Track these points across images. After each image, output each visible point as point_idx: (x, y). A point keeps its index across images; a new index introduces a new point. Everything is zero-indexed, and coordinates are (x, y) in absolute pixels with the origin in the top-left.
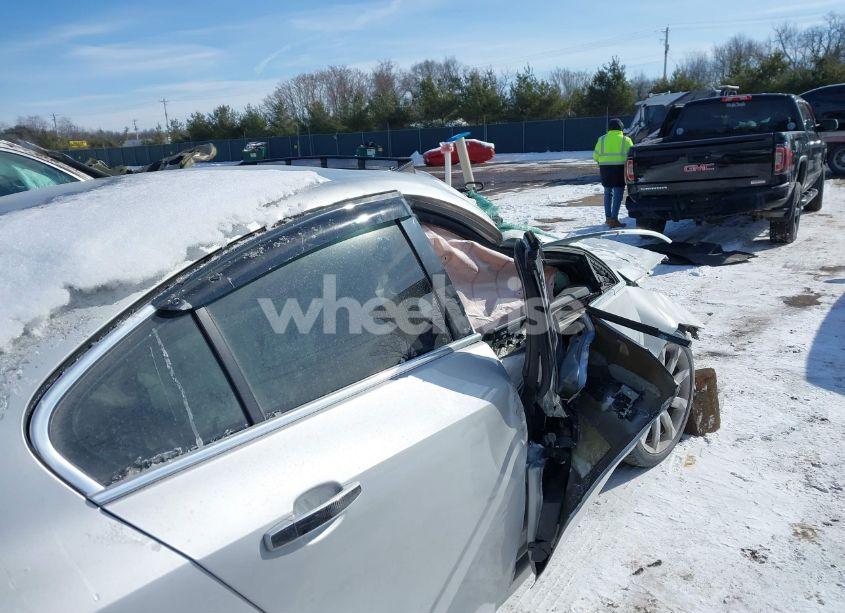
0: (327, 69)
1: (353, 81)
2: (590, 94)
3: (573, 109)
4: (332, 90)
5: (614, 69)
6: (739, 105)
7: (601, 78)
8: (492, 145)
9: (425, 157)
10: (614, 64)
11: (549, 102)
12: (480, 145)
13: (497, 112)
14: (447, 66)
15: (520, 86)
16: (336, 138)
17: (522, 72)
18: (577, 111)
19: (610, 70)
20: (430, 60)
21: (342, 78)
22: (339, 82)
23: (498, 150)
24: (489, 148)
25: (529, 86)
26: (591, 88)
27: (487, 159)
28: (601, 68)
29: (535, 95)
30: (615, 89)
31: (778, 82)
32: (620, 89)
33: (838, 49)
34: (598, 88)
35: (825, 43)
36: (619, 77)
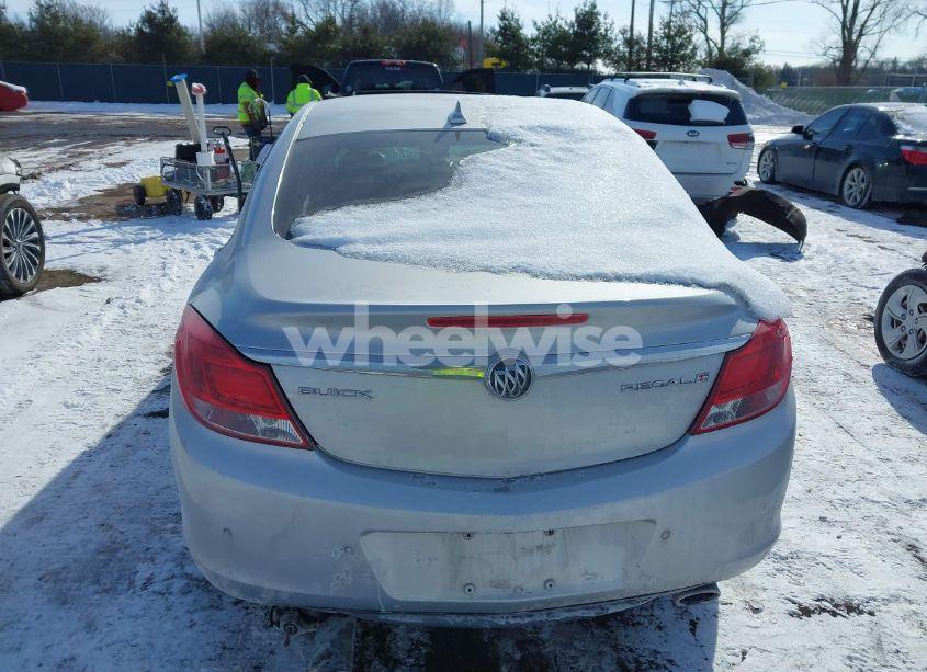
2: (138, 36)
3: (120, 53)
7: (149, 19)
8: (23, 89)
10: (162, 5)
11: (86, 42)
13: (14, 46)
15: (42, 16)
18: (125, 54)
19: (159, 11)
23: (34, 96)
24: (20, 92)
25: (55, 18)
26: (139, 30)
27: (20, 107)
28: (148, 8)
29: (65, 30)
30: (169, 33)
31: (332, 46)
32: (175, 35)
33: (351, 18)
34: (147, 29)
35: (340, 10)
36: (172, 20)
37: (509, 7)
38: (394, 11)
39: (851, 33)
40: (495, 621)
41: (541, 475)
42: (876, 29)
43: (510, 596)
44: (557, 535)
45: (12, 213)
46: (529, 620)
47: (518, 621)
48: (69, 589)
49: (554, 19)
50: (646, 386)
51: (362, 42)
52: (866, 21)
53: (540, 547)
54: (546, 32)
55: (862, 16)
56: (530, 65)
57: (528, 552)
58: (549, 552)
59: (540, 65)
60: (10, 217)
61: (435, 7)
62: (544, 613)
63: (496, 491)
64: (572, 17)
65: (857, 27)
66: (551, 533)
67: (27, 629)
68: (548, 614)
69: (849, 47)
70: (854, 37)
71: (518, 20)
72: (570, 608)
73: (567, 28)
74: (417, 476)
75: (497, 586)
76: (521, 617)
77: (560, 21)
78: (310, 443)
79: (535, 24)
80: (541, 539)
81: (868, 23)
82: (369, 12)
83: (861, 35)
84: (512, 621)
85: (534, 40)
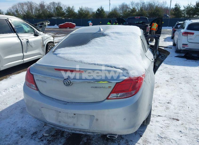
0: (27, 2)
1: (34, 5)
2: (96, 13)
3: (92, 17)
4: (28, 7)
5: (101, 8)
6: (138, 19)
7: (98, 10)
8: (75, 24)
9: (59, 26)
10: (101, 7)
11: (87, 15)
12: (72, 24)
13: (75, 16)
14: (59, 4)
15: (80, 10)
16: (33, 20)
17: (81, 7)
18: (93, 17)
19: (100, 8)
20: (54, 2)
21: (31, 4)
22: (30, 6)
23: (76, 25)
24: (74, 25)
25: (82, 11)
26: (96, 12)
27: (74, 27)
28: (99, 8)
29: (84, 13)
30: (102, 13)
31: (134, 14)
32: (103, 13)
33: (142, 7)
34: (98, 12)
35: (140, 6)
36: (102, 10)
37: (178, 3)
38: (152, 5)
40: (65, 130)
41: (75, 103)
43: (66, 125)
44: (76, 115)
45: (51, 47)
46: (71, 131)
47: (69, 131)
48: (24, 111)
49: (189, 5)
50: (96, 87)
51: (141, 13)
53: (73, 117)
54: (187, 8)
56: (182, 16)
57: (70, 117)
58: (74, 118)
59: (184, 16)
60: (50, 47)
61: (162, 4)
62: (74, 131)
63: (64, 104)
64: (195, 4)
66: (75, 114)
67: (14, 116)
68: (75, 131)
71: (180, 6)
72: (80, 131)
73: (193, 7)
74: (53, 99)
75: (64, 123)
76: (70, 130)
77: (191, 5)
78: (38, 90)
79: (184, 6)
80: (73, 115)
82: (146, 6)
84: (68, 131)
85: (183, 10)
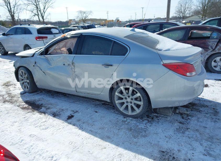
39: (12, 13)
42: (17, 12)
52: (14, 10)
55: (12, 9)
65: (12, 12)
69: (13, 16)
70: (13, 14)
81: (15, 11)
83: (14, 13)
